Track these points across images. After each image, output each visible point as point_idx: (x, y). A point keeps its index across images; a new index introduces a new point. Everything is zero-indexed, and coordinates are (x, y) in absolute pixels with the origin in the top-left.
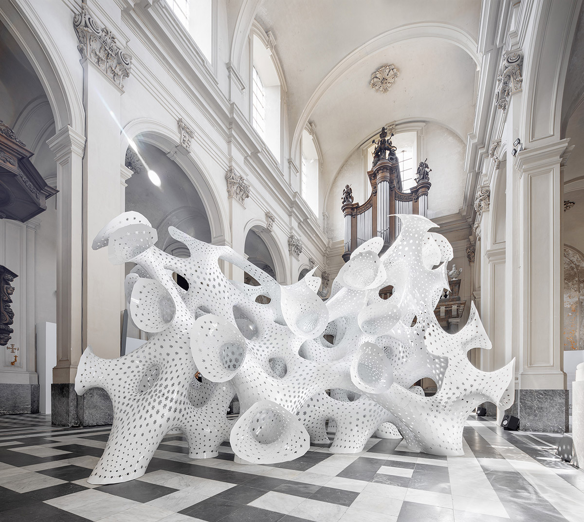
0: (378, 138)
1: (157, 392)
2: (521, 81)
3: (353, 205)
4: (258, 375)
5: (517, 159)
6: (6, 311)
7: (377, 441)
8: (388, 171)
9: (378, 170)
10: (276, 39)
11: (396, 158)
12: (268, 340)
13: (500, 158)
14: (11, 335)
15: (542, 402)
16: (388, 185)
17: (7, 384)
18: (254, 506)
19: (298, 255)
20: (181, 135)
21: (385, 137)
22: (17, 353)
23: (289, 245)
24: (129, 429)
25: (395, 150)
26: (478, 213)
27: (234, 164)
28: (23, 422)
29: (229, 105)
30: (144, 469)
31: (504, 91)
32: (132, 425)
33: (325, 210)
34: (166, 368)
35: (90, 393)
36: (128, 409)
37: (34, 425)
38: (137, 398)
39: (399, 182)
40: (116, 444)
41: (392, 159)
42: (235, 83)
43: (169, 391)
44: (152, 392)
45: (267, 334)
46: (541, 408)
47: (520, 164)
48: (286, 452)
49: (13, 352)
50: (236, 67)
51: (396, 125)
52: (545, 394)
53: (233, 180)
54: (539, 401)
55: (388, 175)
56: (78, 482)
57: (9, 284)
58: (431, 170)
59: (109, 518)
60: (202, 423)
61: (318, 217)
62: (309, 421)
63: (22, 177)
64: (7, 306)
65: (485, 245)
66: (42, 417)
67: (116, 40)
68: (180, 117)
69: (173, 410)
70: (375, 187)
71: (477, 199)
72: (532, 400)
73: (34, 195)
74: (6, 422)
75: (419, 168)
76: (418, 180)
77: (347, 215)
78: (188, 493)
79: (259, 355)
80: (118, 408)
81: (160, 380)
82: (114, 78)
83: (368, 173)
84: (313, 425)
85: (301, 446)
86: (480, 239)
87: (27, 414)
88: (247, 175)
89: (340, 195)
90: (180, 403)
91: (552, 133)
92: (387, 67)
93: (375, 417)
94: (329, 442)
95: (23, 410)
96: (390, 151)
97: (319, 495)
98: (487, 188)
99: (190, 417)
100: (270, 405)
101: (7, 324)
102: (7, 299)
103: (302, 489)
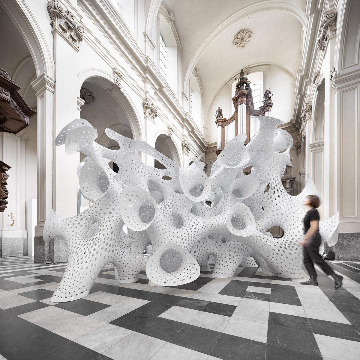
0: (239, 77)
1: (97, 239)
2: (336, 30)
3: (223, 120)
4: (164, 226)
5: (333, 82)
6: (3, 190)
7: (242, 269)
8: (245, 97)
9: (238, 97)
10: (174, 16)
11: (250, 88)
12: (171, 204)
13: (320, 83)
14: (7, 205)
15: (350, 241)
16: (245, 106)
17: (8, 238)
18: (163, 317)
19: (188, 152)
20: (115, 77)
21: (243, 75)
22: (14, 218)
23: (182, 146)
24: (78, 264)
25: (249, 84)
26: (303, 121)
27: (148, 95)
28: (17, 261)
29: (145, 58)
30: (88, 291)
31: (323, 38)
32: (80, 262)
33: (205, 124)
34: (104, 223)
35: (57, 242)
36: (78, 251)
37: (24, 263)
38: (84, 243)
39: (252, 104)
40: (69, 274)
41: (247, 89)
42: (149, 45)
43: (105, 238)
44: (94, 239)
45: (170, 200)
46: (350, 245)
47: (335, 85)
48: (184, 278)
49: (12, 218)
50: (150, 35)
51: (250, 68)
52: (352, 235)
53: (147, 106)
54: (348, 241)
55: (245, 99)
56: (44, 301)
57: (5, 173)
58: (273, 95)
59: (61, 328)
60: (127, 259)
61: (200, 129)
62: (197, 257)
63: (14, 104)
64: (4, 187)
65: (309, 140)
66: (29, 258)
67: (74, 18)
68: (114, 67)
69: (108, 251)
70: (236, 108)
71: (303, 111)
72: (343, 240)
73: (21, 116)
74: (7, 262)
75: (265, 94)
76: (264, 102)
77: (219, 126)
78: (117, 308)
79: (165, 213)
80: (72, 250)
81: (100, 231)
82: (73, 42)
83: (232, 99)
84: (200, 259)
85: (194, 273)
86: (305, 138)
87: (21, 256)
88: (156, 102)
89: (214, 114)
90: (113, 246)
91: (357, 63)
92: (245, 31)
93: (242, 253)
94: (210, 270)
95: (18, 254)
96: (247, 84)
97: (208, 308)
98: (310, 104)
99: (119, 255)
100: (173, 246)
101: (4, 198)
102: (4, 182)
103: (196, 304)
